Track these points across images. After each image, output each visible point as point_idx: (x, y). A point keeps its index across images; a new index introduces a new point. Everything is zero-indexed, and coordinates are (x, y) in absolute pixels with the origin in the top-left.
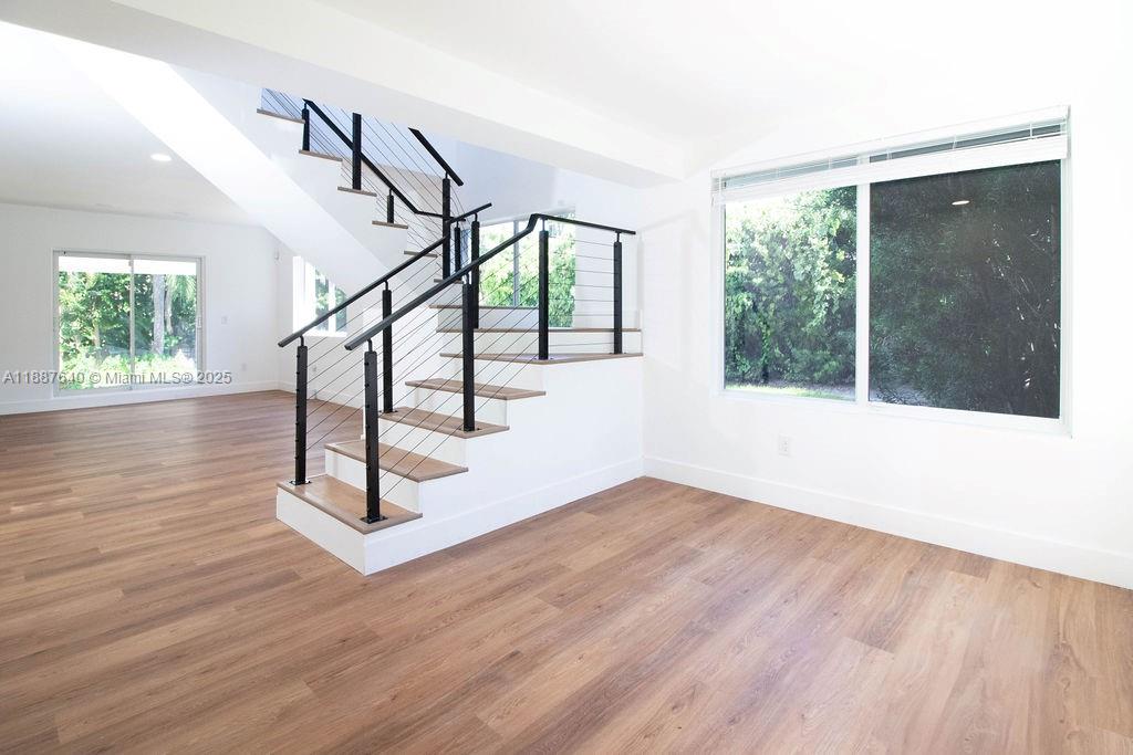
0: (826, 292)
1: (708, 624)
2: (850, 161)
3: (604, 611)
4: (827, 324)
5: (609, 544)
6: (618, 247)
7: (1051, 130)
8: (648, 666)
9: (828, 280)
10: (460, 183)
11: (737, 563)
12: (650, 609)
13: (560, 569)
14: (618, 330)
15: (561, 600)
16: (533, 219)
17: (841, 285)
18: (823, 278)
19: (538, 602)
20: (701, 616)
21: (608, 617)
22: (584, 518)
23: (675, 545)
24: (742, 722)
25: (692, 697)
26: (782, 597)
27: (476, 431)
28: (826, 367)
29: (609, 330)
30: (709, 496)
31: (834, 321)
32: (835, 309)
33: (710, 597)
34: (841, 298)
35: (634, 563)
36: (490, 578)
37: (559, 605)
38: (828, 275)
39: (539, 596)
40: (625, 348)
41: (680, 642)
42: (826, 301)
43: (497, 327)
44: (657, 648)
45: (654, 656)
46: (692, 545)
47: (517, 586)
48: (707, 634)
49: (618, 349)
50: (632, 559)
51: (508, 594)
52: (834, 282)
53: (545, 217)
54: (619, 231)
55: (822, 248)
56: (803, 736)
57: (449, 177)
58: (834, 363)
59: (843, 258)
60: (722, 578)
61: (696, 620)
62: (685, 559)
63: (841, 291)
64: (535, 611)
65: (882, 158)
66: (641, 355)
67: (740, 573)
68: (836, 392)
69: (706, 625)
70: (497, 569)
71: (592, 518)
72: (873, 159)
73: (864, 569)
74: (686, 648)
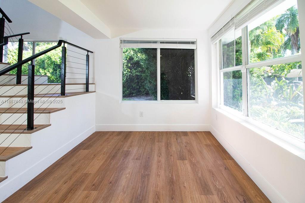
0: (126, 74)
1: (146, 172)
2: (155, 42)
3: (113, 184)
4: (126, 82)
5: (99, 159)
6: (88, 56)
7: (193, 43)
8: (140, 195)
9: (126, 71)
10: (10, 21)
11: (141, 150)
12: (128, 175)
13: (86, 175)
14: (87, 84)
15: (95, 187)
16: (60, 42)
17: (129, 72)
18: (125, 70)
19: (86, 192)
20: (143, 171)
21: (117, 185)
22: (83, 153)
23: (121, 151)
24: (174, 197)
25: (158, 198)
26: (157, 156)
27: (34, 130)
28: (126, 92)
29: (84, 84)
30: (120, 133)
31: (128, 81)
32: (128, 78)
33: (141, 163)
34: (129, 75)
35: (112, 162)
36: (56, 192)
37: (94, 190)
38: (126, 69)
39: (84, 190)
40: (90, 90)
41: (143, 182)
42: (126, 76)
43: (43, 84)
44: (138, 188)
45: (139, 191)
46: (126, 149)
47: (72, 190)
48: (148, 175)
49: (87, 90)
50: (110, 161)
51: (70, 195)
52: (128, 71)
53: (65, 42)
54: (88, 51)
55: (125, 63)
56: (188, 192)
57: (4, 18)
58: (128, 91)
59: (130, 65)
60: (140, 157)
61: (142, 173)
62: (127, 154)
63: (129, 73)
64: (87, 197)
65: (163, 43)
66: (95, 92)
67: (144, 153)
68: (128, 99)
69: (146, 173)
70: (57, 187)
71: (86, 151)
72: (161, 43)
73: (168, 142)
74: (146, 183)
